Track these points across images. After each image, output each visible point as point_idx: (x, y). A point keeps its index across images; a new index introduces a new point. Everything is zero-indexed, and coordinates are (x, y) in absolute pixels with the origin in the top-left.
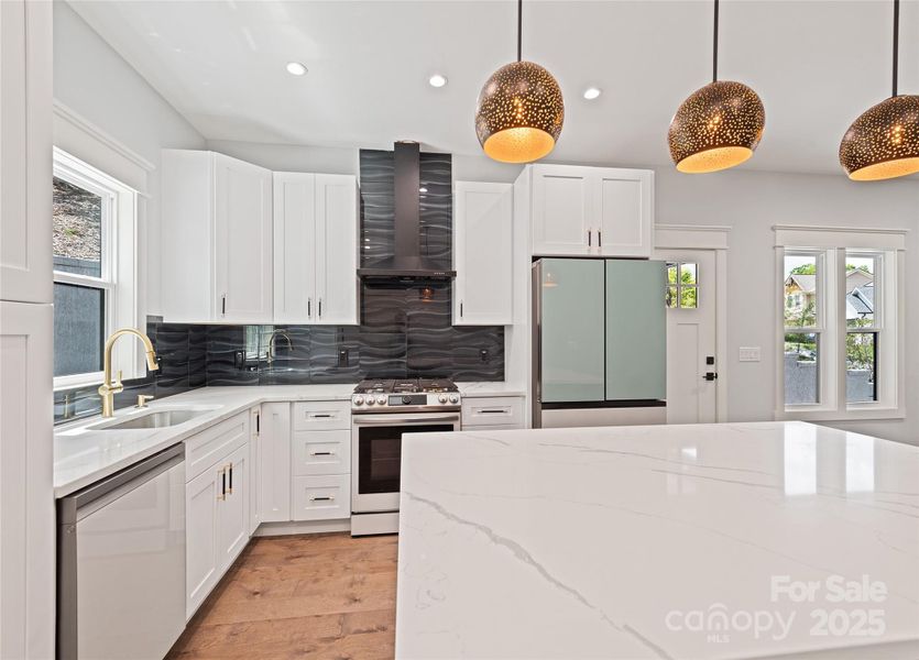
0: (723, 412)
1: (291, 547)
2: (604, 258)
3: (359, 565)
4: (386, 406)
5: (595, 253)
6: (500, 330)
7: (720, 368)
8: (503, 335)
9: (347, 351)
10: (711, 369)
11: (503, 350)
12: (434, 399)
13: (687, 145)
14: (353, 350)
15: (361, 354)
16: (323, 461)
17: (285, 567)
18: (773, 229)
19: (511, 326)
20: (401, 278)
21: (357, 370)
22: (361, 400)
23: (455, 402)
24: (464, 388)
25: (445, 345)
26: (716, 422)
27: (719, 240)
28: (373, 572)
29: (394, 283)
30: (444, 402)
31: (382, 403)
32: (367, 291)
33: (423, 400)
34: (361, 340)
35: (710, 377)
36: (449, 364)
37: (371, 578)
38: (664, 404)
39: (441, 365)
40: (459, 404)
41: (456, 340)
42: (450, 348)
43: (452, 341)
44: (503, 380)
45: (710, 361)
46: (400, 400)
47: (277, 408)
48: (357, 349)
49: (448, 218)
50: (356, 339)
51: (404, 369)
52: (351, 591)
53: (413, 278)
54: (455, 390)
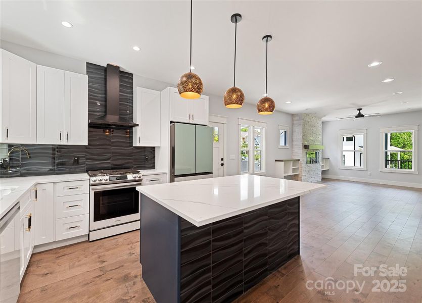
0: (225, 173)
1: (56, 253)
2: (195, 124)
3: (100, 251)
4: (108, 181)
5: (191, 122)
6: (153, 149)
7: (225, 162)
8: (155, 150)
9: (78, 158)
10: (222, 162)
11: (155, 157)
12: (130, 177)
13: (229, 102)
14: (82, 157)
15: (87, 159)
16: (74, 209)
17: (58, 261)
18: (238, 119)
19: (159, 147)
20: (110, 125)
21: (85, 166)
22: (95, 179)
23: (140, 177)
24: (143, 172)
25: (130, 155)
26: (224, 176)
27: (225, 121)
28: (108, 251)
29: (105, 127)
30: (135, 177)
31: (107, 180)
32: (92, 129)
33: (126, 177)
34: (86, 152)
35: (222, 165)
36: (132, 163)
37: (107, 253)
38: (212, 173)
39: (128, 163)
40: (141, 178)
41: (134, 153)
42: (132, 156)
43: (132, 153)
44: (155, 168)
45: (222, 159)
46: (115, 178)
47: (44, 186)
48: (84, 157)
49: (131, 101)
50: (84, 152)
51: (110, 165)
52: (100, 260)
53: (115, 125)
54: (139, 172)
